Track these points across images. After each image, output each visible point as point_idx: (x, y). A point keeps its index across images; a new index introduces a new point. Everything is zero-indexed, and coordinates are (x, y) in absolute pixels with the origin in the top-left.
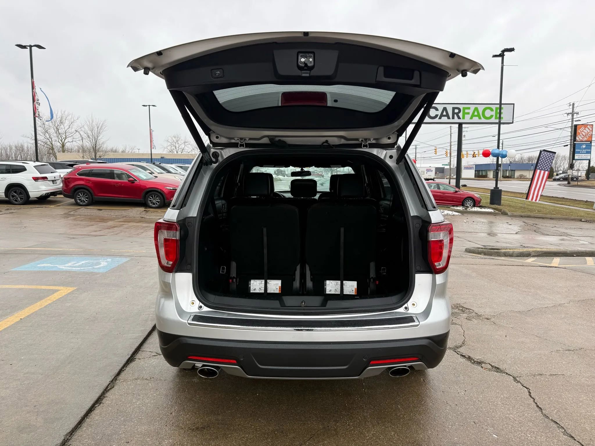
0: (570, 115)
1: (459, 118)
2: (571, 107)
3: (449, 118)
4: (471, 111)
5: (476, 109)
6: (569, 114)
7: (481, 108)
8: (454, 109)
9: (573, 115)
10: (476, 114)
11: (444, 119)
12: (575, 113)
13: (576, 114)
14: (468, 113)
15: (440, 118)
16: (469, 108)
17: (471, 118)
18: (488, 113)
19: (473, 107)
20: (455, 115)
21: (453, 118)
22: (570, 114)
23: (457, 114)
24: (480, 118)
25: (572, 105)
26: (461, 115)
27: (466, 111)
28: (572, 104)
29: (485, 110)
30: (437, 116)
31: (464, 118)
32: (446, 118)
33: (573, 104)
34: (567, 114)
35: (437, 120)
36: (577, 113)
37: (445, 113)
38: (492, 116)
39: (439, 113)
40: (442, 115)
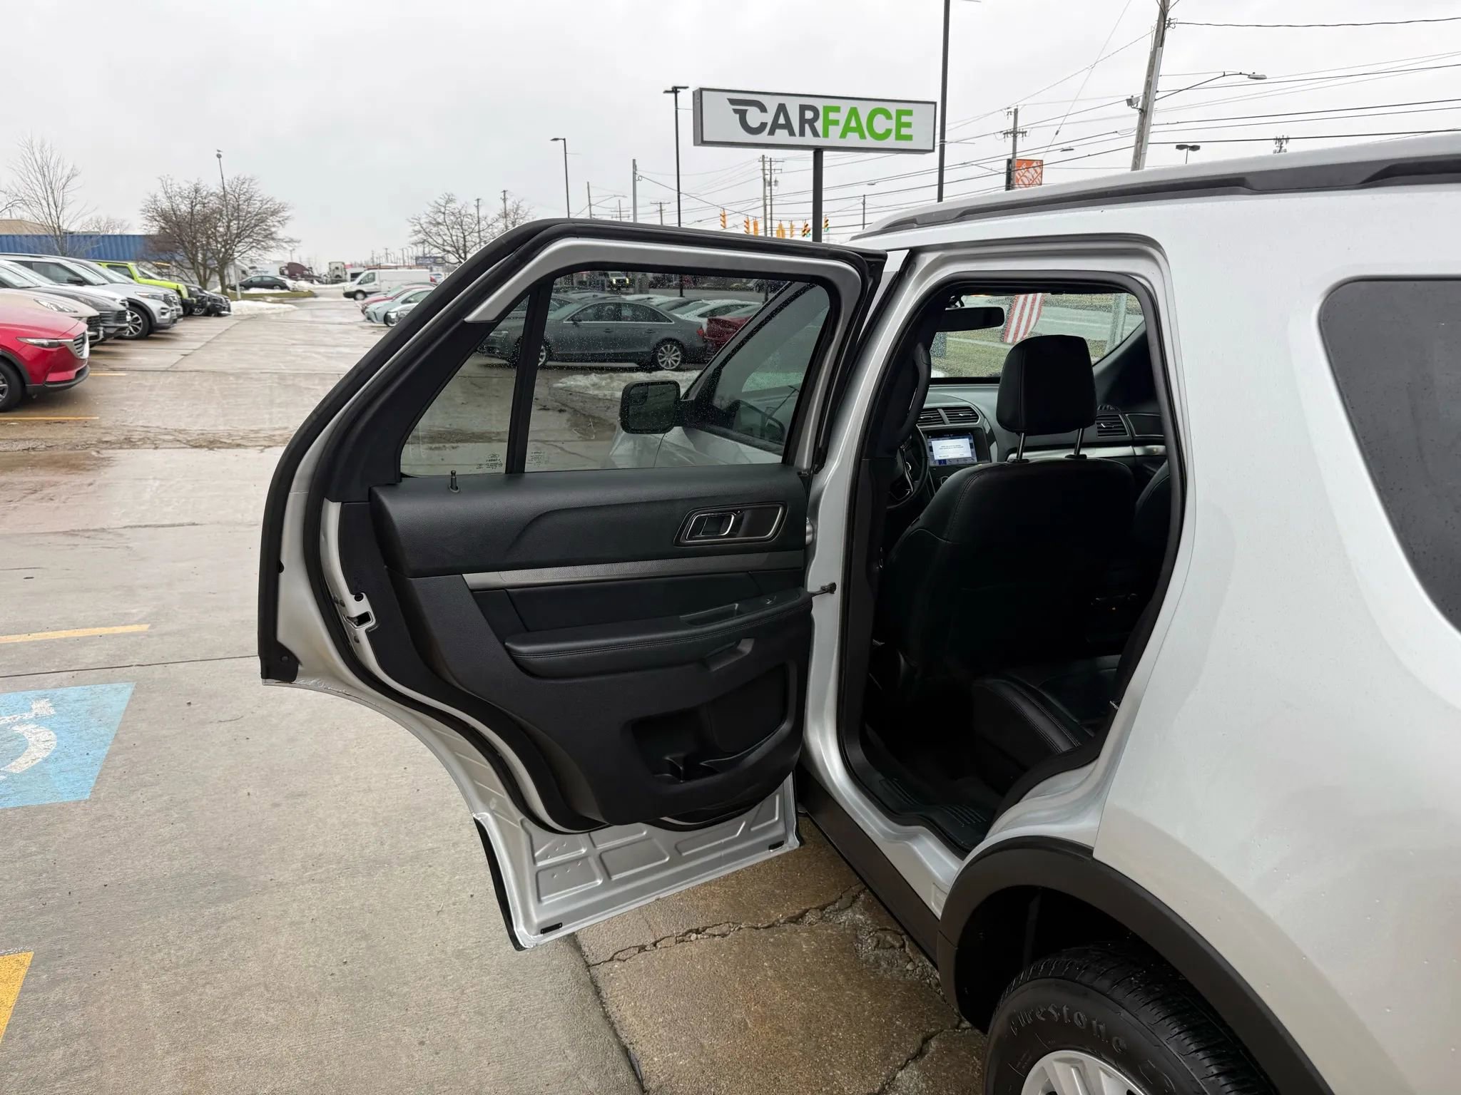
0: (1009, 135)
1: (815, 134)
2: (1012, 117)
3: (792, 133)
4: (842, 117)
5: (854, 112)
6: (1007, 133)
7: (864, 110)
8: (803, 109)
9: (1015, 137)
10: (853, 124)
11: (782, 136)
12: (1020, 132)
13: (1021, 135)
14: (836, 123)
15: (772, 132)
16: (837, 109)
17: (843, 135)
18: (881, 124)
19: (846, 106)
20: (807, 127)
21: (802, 133)
22: (1010, 133)
23: (812, 123)
24: (863, 136)
25: (1013, 114)
26: (819, 125)
27: (832, 116)
28: (1012, 110)
29: (873, 114)
30: (763, 125)
31: (826, 135)
32: (786, 132)
33: (1016, 111)
34: (1004, 134)
35: (763, 137)
36: (1024, 133)
37: (782, 121)
38: (888, 132)
39: (768, 118)
40: (775, 126)
